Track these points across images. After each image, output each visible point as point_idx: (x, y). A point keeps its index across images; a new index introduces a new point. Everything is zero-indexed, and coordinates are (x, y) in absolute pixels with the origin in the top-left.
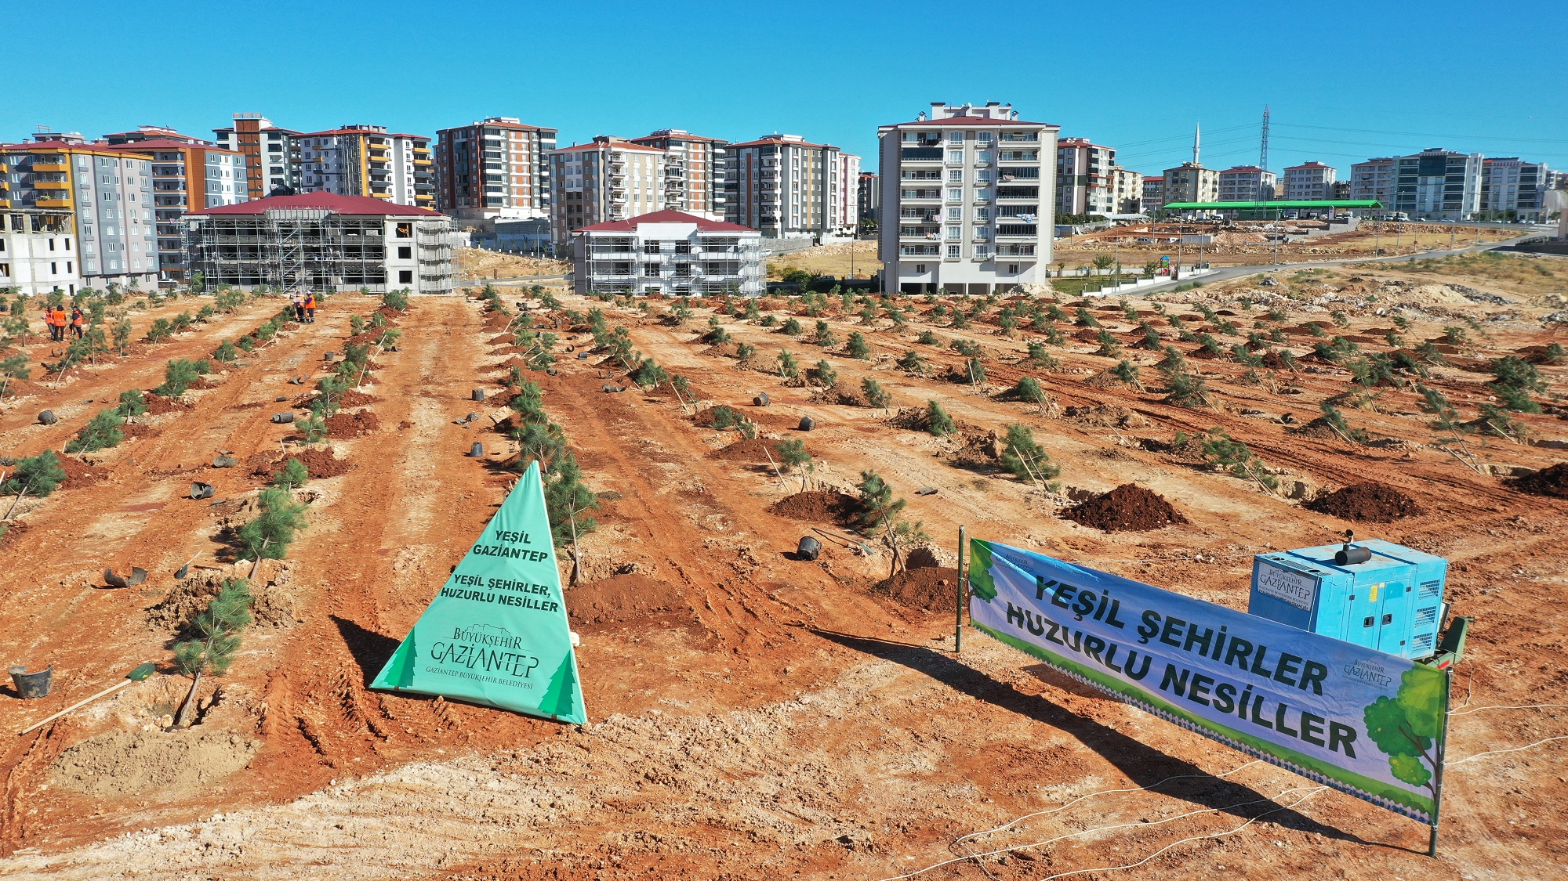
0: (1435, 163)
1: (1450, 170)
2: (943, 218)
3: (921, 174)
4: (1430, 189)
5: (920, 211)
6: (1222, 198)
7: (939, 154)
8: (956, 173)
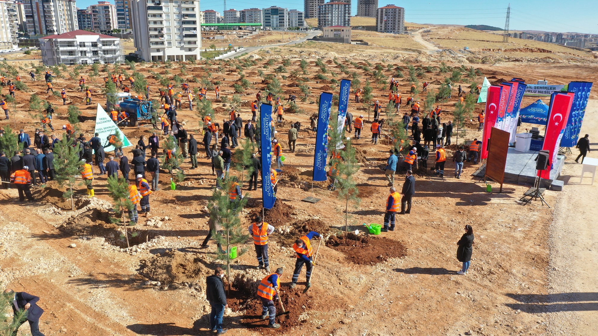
0: (275, 11)
1: (280, 13)
2: (165, 31)
3: (154, 16)
4: (275, 19)
5: (156, 29)
6: (206, 22)
7: (161, 8)
8: (168, 15)
